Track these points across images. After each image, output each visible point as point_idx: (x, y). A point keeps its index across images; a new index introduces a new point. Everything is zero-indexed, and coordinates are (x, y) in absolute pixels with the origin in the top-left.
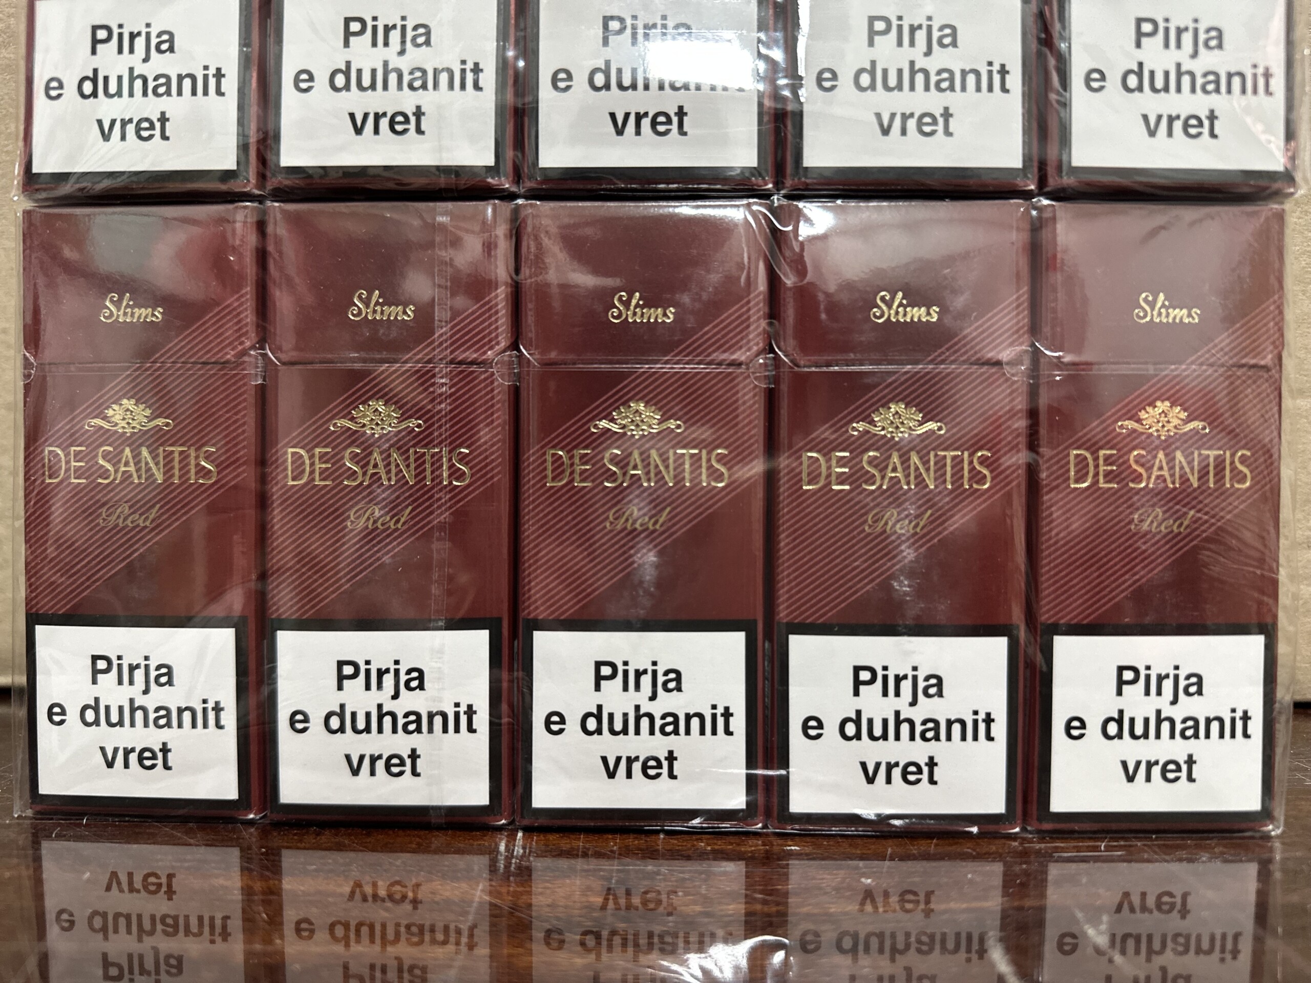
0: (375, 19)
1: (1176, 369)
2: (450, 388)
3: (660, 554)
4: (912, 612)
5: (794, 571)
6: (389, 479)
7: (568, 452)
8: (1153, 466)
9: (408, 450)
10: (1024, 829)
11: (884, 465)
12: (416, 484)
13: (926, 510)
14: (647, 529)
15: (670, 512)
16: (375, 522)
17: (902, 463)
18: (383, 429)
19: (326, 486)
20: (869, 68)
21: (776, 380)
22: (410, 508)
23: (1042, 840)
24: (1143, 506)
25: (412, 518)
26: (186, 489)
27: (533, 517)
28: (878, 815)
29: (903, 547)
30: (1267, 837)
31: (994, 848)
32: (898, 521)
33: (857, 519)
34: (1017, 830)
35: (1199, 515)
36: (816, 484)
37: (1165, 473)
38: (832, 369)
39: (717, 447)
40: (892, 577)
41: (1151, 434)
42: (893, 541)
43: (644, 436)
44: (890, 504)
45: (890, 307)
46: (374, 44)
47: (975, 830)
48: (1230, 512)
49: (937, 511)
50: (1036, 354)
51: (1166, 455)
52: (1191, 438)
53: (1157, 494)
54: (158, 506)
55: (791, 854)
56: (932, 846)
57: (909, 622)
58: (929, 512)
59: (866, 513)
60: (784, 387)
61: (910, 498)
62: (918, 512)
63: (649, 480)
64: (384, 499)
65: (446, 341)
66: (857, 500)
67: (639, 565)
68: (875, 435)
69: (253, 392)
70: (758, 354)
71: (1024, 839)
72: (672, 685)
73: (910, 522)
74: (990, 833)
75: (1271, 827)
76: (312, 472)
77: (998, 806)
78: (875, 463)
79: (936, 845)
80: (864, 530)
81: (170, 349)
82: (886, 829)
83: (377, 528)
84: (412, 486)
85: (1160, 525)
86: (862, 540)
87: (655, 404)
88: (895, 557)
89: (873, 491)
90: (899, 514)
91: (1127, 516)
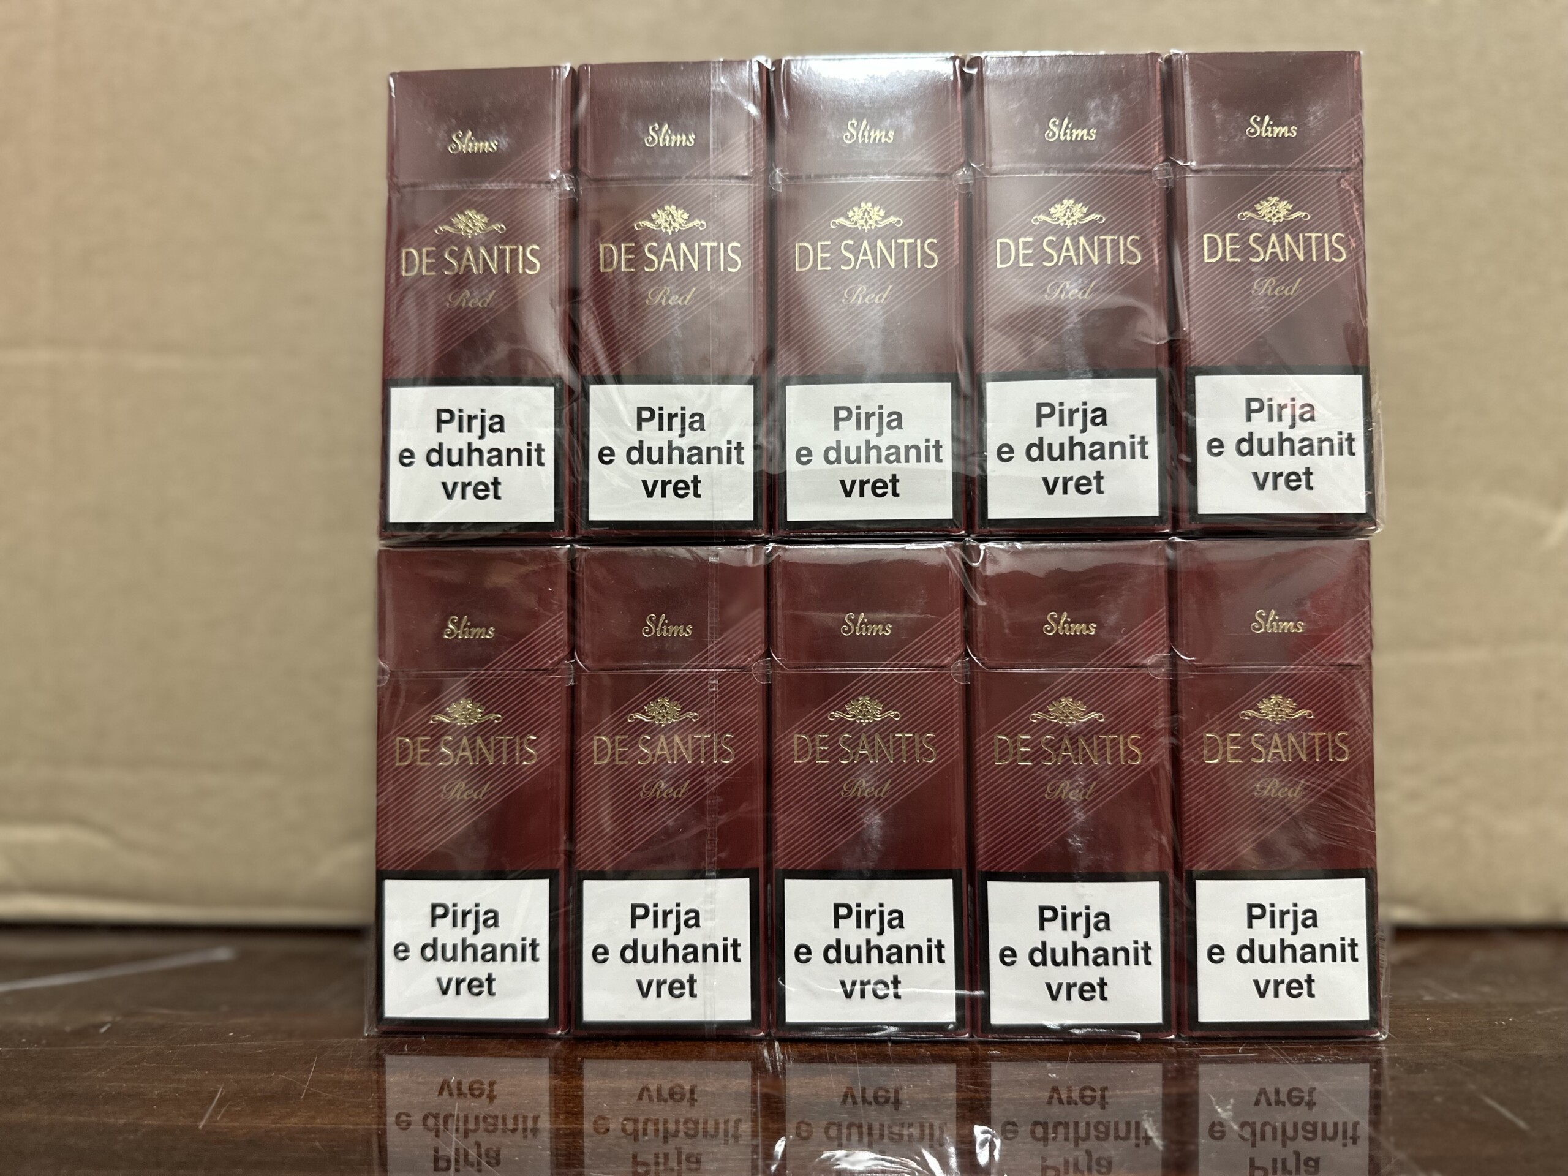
0: (661, 409)
1: (1286, 669)
2: (719, 687)
3: (885, 816)
4: (1085, 861)
5: (990, 830)
6: (673, 759)
7: (810, 736)
8: (1270, 745)
9: (687, 736)
10: (1178, 1036)
11: (1058, 745)
12: (693, 762)
13: (1092, 782)
14: (874, 796)
15: (891, 784)
16: (661, 793)
17: (1072, 745)
18: (667, 720)
19: (624, 765)
20: (1037, 443)
21: (971, 678)
22: (688, 781)
23: (1192, 1045)
24: (1263, 777)
25: (690, 790)
26: (513, 769)
27: (783, 788)
28: (1061, 1026)
29: (1075, 811)
30: (1376, 1042)
31: (1153, 1051)
32: (1071, 790)
33: (1038, 789)
34: (1173, 1037)
35: (1308, 784)
36: (1006, 760)
37: (1280, 751)
38: (1015, 671)
39: (927, 732)
40: (1067, 835)
41: (1268, 720)
42: (1067, 807)
43: (869, 723)
44: (1064, 776)
45: (1058, 623)
46: (661, 428)
47: (1138, 1036)
48: (1333, 781)
49: (1101, 781)
50: (1174, 660)
51: (1280, 737)
52: (1300, 723)
53: (1274, 768)
54: (489, 783)
55: (993, 1058)
56: (1104, 1050)
57: (1082, 871)
58: (1095, 783)
59: (1045, 784)
60: (979, 686)
61: (1080, 771)
62: (1086, 783)
63: (874, 758)
64: (668, 775)
65: (716, 651)
66: (1038, 773)
67: (868, 826)
68: (1050, 722)
69: (565, 692)
70: (958, 658)
71: (1178, 1044)
72: (895, 923)
73: (1080, 791)
74: (1150, 1039)
75: (1378, 1034)
76: (613, 754)
77: (1156, 1017)
78: (1051, 744)
79: (1108, 1049)
80: (1044, 798)
81: (500, 659)
82: (1067, 1037)
83: (663, 798)
84: (690, 764)
85: (1277, 791)
86: (1043, 805)
87: (878, 699)
88: (1068, 819)
89: (1050, 767)
90: (1071, 784)
91: (1251, 785)
